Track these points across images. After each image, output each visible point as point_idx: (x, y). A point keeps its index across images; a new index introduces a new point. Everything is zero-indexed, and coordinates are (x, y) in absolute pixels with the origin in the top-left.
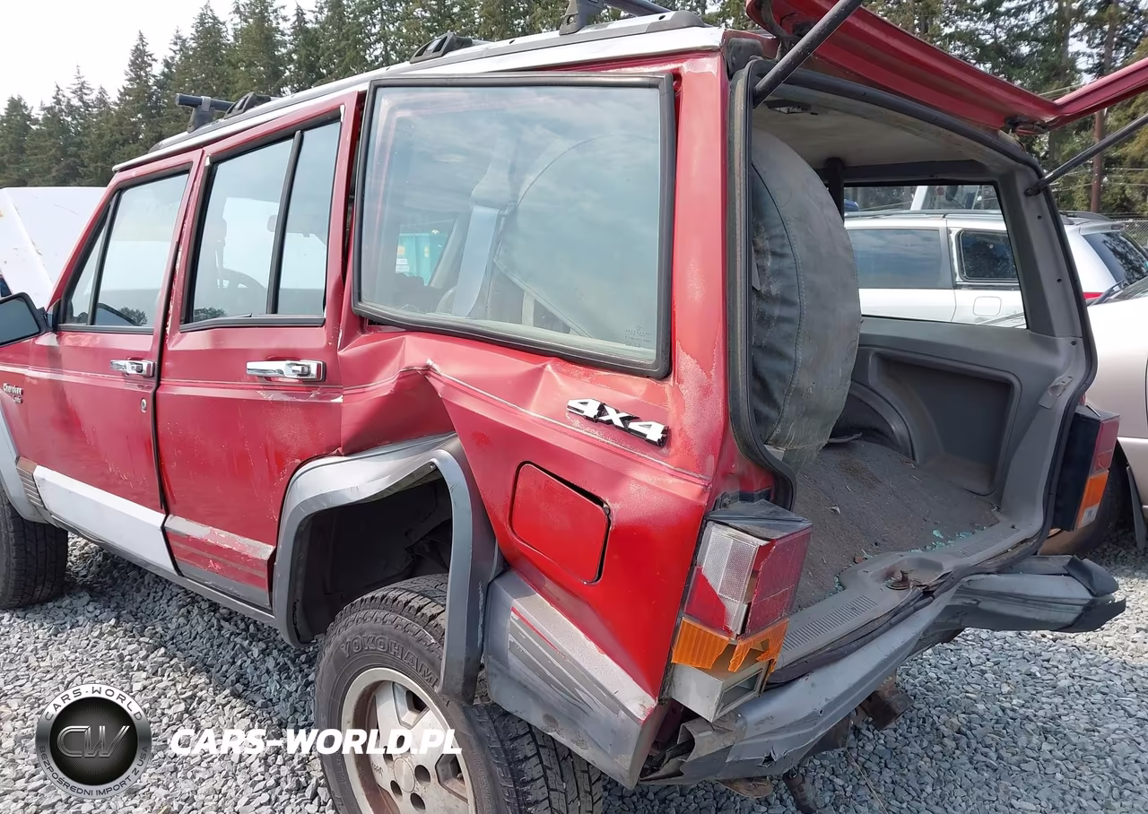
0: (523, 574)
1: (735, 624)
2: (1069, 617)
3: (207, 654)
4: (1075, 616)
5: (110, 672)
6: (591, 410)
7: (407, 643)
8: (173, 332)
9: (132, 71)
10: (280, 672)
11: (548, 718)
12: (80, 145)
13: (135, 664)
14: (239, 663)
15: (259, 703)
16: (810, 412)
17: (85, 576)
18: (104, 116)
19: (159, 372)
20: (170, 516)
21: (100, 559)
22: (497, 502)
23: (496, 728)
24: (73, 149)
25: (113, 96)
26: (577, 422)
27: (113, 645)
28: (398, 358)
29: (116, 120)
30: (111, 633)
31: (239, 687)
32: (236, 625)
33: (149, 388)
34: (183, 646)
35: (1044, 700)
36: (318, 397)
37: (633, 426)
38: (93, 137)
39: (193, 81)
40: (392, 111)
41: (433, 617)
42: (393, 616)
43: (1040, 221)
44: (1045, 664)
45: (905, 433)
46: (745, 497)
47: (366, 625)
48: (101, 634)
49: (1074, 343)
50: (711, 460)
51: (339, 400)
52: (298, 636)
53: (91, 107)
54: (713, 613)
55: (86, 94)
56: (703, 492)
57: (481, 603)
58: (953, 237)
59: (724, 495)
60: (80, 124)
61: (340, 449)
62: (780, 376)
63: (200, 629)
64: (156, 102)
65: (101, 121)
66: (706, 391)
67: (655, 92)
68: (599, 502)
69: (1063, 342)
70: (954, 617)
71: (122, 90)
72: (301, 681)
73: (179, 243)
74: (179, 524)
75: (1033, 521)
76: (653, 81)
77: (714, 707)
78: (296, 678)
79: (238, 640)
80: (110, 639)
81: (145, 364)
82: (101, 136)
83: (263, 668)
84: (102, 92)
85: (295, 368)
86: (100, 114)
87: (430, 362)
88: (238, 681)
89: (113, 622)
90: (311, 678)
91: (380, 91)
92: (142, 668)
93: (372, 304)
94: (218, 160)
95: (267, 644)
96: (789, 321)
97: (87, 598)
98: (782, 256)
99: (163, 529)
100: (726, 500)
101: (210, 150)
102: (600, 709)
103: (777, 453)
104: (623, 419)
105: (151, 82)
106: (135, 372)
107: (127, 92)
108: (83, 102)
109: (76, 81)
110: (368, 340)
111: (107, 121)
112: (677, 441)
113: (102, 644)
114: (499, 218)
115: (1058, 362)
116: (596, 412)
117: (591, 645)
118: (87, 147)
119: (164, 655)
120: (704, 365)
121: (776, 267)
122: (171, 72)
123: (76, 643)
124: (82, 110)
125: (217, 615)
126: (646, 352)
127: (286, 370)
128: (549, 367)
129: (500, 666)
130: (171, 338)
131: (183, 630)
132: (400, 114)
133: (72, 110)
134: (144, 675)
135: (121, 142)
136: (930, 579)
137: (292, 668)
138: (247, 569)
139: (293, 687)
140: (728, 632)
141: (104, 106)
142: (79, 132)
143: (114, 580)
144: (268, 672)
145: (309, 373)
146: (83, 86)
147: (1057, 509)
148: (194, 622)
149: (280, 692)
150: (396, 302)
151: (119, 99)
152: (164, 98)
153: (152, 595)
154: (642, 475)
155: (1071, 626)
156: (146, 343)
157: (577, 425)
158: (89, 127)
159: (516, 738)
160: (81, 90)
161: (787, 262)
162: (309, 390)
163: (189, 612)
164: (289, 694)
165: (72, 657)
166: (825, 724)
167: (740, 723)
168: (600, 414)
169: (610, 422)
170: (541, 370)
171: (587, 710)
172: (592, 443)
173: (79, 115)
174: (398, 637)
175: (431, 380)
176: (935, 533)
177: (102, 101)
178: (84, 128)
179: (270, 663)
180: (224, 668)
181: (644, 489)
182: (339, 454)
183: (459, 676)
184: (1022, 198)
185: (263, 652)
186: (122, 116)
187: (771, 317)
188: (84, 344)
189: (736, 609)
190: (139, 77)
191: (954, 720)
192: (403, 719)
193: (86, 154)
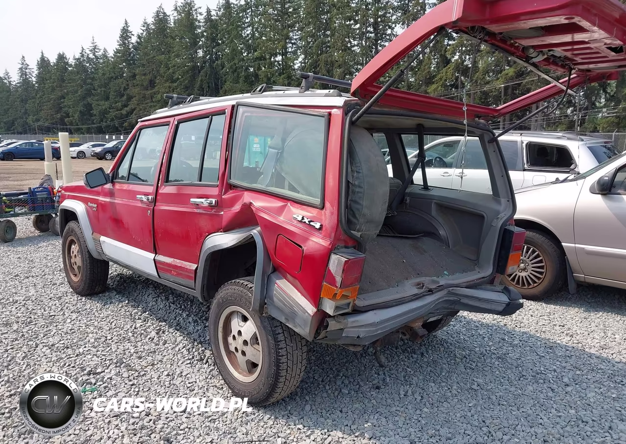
0: (280, 272)
1: (338, 285)
2: (501, 308)
3: (164, 316)
4: (503, 308)
5: (127, 320)
6: (300, 218)
7: (242, 296)
8: (161, 186)
9: (121, 40)
10: (194, 322)
11: (286, 319)
12: (93, 79)
13: (137, 317)
14: (178, 319)
15: (186, 333)
16: (370, 222)
17: (112, 285)
18: (106, 64)
19: (155, 201)
20: (157, 255)
21: (119, 279)
22: (271, 247)
23: (270, 323)
24: (89, 81)
25: (111, 54)
26: (296, 222)
27: (127, 310)
28: (242, 199)
29: (112, 66)
30: (126, 306)
31: (178, 328)
32: (176, 305)
33: (151, 206)
34: (155, 313)
35: (505, 348)
36: (215, 212)
37: (312, 223)
38: (100, 75)
39: (152, 46)
40: (244, 113)
41: (251, 288)
42: (237, 288)
43: (494, 153)
44: (512, 336)
45: (445, 235)
46: (346, 247)
47: (228, 291)
48: (122, 306)
49: (508, 201)
50: (333, 235)
51: (222, 213)
52: (204, 298)
53: (99, 59)
54: (332, 281)
55: (97, 52)
56: (330, 244)
57: (266, 281)
58: (524, 145)
59: (338, 246)
60: (94, 68)
61: (222, 230)
62: (358, 210)
63: (161, 307)
64: (133, 57)
65: (104, 66)
66: (332, 213)
67: (323, 119)
68: (301, 247)
69: (503, 200)
70: (451, 305)
71: (116, 50)
72: (203, 326)
73: (164, 153)
74: (161, 258)
75: (488, 271)
76: (323, 115)
77: (333, 311)
78: (201, 325)
79: (177, 311)
80: (126, 308)
81: (150, 197)
82: (104, 74)
83: (188, 321)
84: (105, 51)
85: (207, 201)
86: (104, 63)
87: (251, 201)
88: (177, 326)
89: (127, 302)
90: (206, 325)
91: (239, 106)
92: (139, 319)
93: (233, 181)
94: (180, 122)
95: (189, 313)
96: (361, 193)
97: (115, 293)
98: (359, 172)
99: (154, 259)
100: (339, 247)
101: (177, 118)
102: (300, 313)
103: (358, 234)
104: (309, 221)
105: (131, 46)
106: (146, 200)
107: (118, 51)
108: (95, 56)
109: (92, 45)
110: (233, 193)
111: (107, 66)
112: (324, 229)
113: (123, 310)
114: (278, 153)
115: (501, 208)
116: (301, 219)
117: (299, 294)
118: (96, 80)
119: (148, 314)
120: (332, 206)
121: (357, 176)
122: (141, 41)
123: (113, 309)
124: (95, 60)
125: (169, 301)
126: (317, 201)
127: (204, 202)
128: (289, 204)
129: (271, 302)
130: (160, 188)
131: (154, 307)
132: (246, 114)
133: (89, 60)
134: (141, 321)
135: (114, 78)
136: (433, 286)
137: (199, 321)
138: (187, 273)
139: (199, 328)
140: (337, 287)
141: (106, 59)
142: (93, 72)
143: (125, 287)
144: (189, 322)
145: (212, 203)
146: (95, 48)
147: (498, 265)
148: (159, 304)
149: (194, 330)
150: (243, 180)
151: (114, 55)
152: (137, 55)
153: (141, 294)
154: (315, 239)
155: (501, 312)
156: (151, 189)
157: (295, 223)
158: (98, 69)
159: (276, 327)
160: (94, 49)
161: (360, 175)
162: (212, 209)
163: (157, 300)
164: (198, 330)
165: (112, 314)
166: (381, 329)
167: (346, 321)
168: (302, 220)
169: (305, 222)
170: (286, 205)
171: (296, 313)
172: (300, 228)
173: (93, 63)
174: (239, 294)
175: (252, 207)
176: (445, 272)
177: (105, 56)
178: (95, 70)
179: (190, 319)
180: (171, 321)
181: (314, 243)
182: (221, 232)
183: (258, 305)
184: (487, 144)
185: (187, 315)
186: (115, 64)
187: (355, 191)
188: (124, 188)
189: (339, 279)
190: (124, 43)
191: (464, 353)
192: (240, 324)
193: (96, 83)
